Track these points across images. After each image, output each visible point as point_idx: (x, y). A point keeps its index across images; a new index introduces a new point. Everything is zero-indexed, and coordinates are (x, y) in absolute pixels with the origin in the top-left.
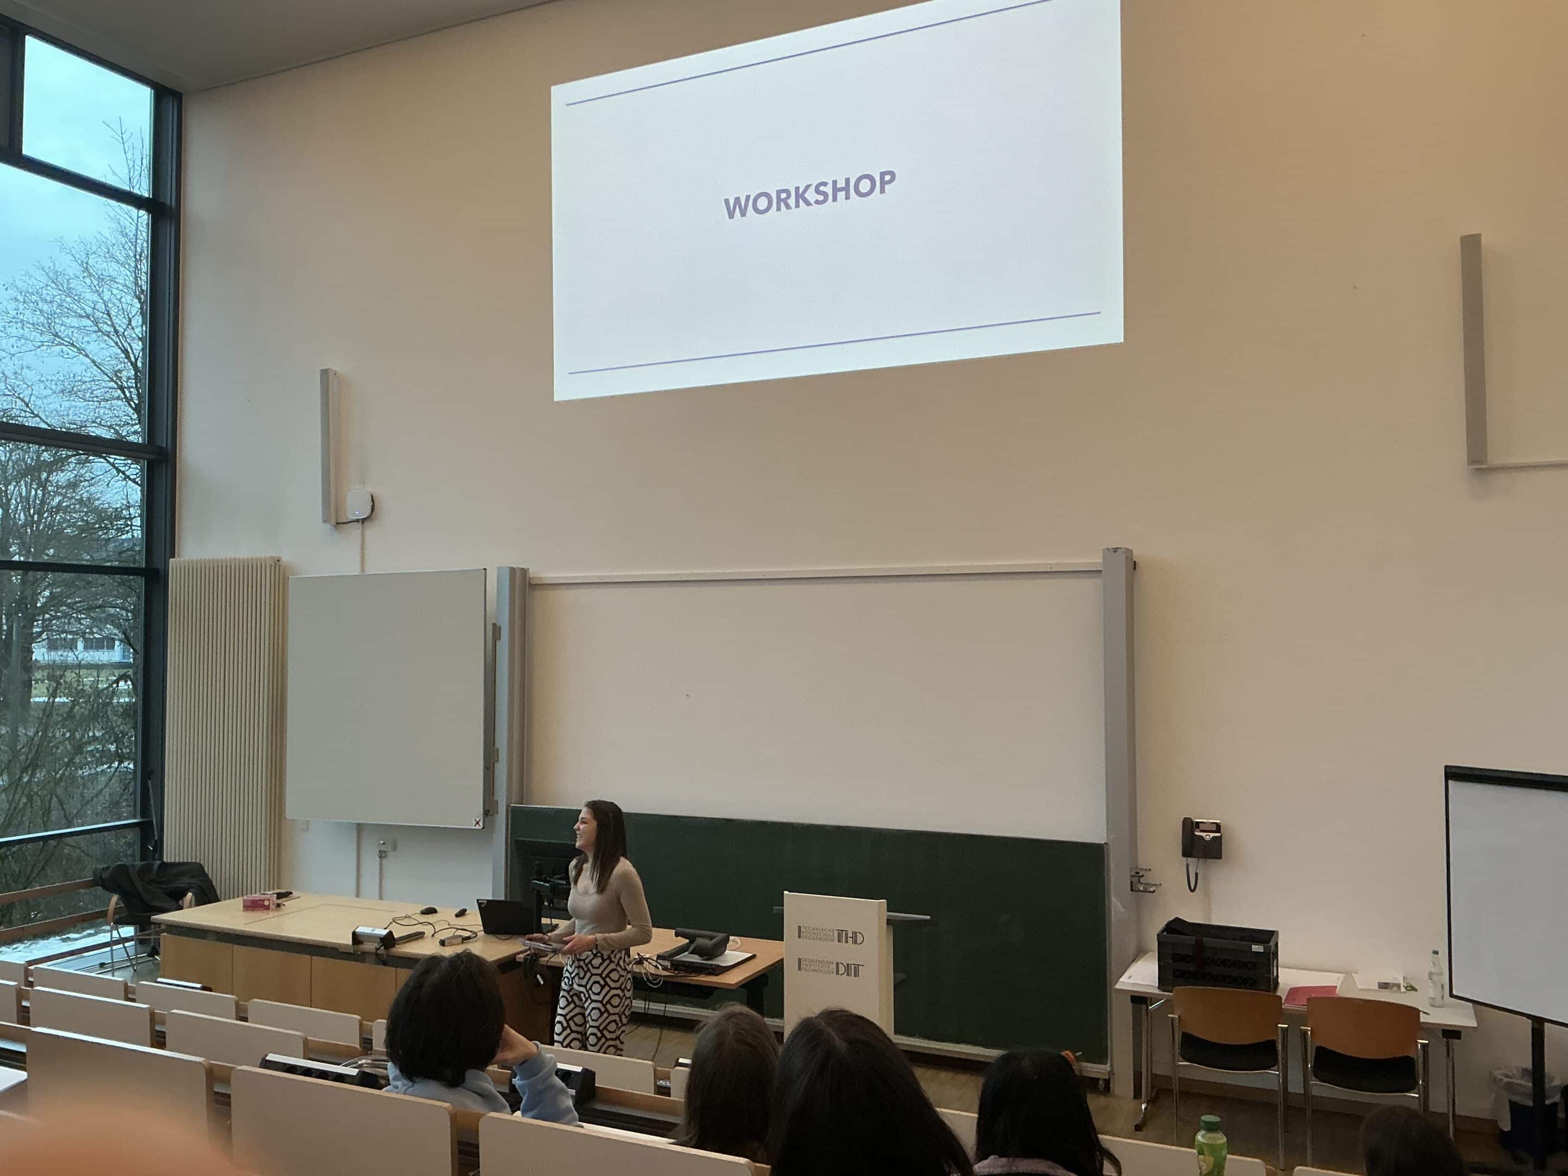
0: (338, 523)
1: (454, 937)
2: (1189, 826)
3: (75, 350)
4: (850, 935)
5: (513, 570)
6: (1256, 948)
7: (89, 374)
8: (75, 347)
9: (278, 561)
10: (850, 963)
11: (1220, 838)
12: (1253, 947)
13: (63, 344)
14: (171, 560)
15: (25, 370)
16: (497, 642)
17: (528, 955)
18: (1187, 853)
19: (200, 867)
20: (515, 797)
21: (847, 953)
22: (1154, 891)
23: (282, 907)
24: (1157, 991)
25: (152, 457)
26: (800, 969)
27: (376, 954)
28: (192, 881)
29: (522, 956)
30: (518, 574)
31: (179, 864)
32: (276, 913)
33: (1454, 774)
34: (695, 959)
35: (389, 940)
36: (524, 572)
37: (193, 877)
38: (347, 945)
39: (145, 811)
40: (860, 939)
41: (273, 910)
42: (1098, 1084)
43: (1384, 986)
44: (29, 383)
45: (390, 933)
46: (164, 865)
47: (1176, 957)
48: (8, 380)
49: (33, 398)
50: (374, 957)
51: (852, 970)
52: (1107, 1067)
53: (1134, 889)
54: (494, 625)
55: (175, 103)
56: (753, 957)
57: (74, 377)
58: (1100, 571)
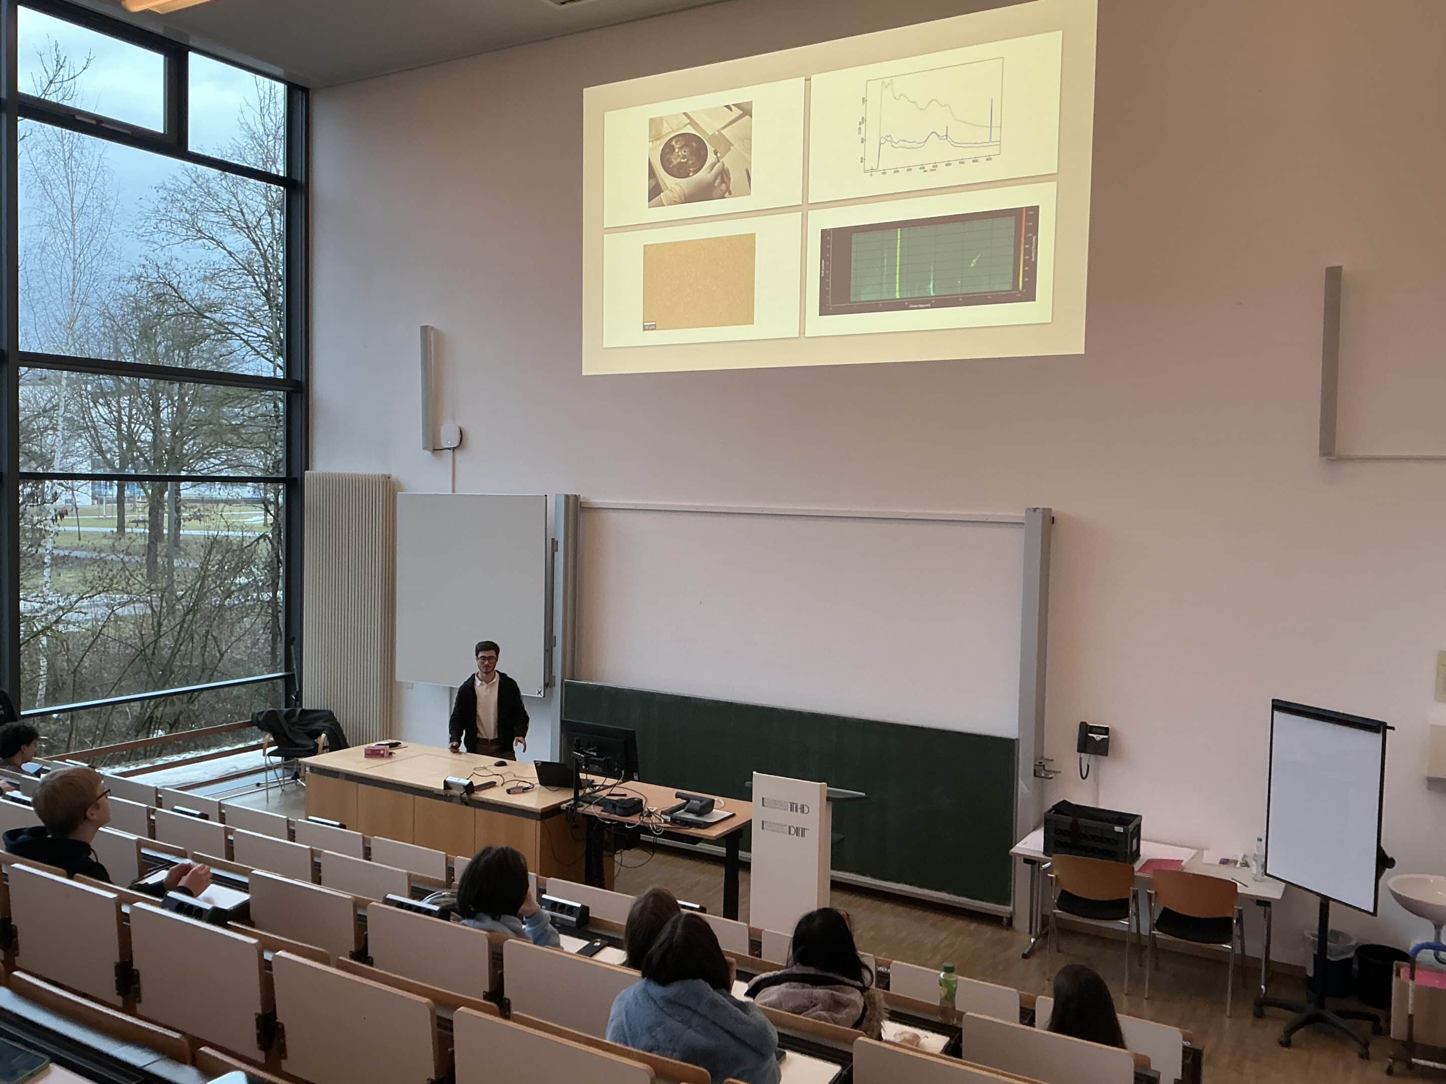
0: (434, 450)
1: (518, 788)
2: (1085, 729)
3: (215, 243)
4: (799, 807)
5: (567, 497)
6: (1119, 829)
7: (226, 262)
8: (214, 240)
9: (389, 478)
10: (798, 826)
11: (1107, 740)
12: (1116, 827)
13: (205, 238)
14: (306, 472)
15: (174, 262)
16: (555, 553)
17: (569, 805)
18: (1080, 750)
19: (331, 713)
20: (568, 674)
21: (797, 819)
22: (1051, 778)
23: (393, 755)
24: (1042, 856)
25: (289, 389)
26: (763, 828)
27: (461, 798)
28: (324, 724)
29: (565, 805)
30: (571, 501)
31: (317, 711)
32: (389, 761)
33: (1279, 706)
34: (691, 816)
35: (470, 788)
36: (576, 497)
37: (326, 721)
38: (439, 790)
39: (288, 667)
40: (806, 810)
41: (386, 757)
42: (1002, 921)
43: (1225, 862)
44: (178, 272)
45: (471, 783)
46: (303, 711)
47: (1059, 832)
48: (160, 270)
49: (181, 285)
50: (459, 799)
51: (800, 832)
52: (1010, 908)
53: (1037, 774)
54: (553, 539)
55: (304, 94)
56: (734, 815)
57: (214, 265)
58: (1023, 523)
